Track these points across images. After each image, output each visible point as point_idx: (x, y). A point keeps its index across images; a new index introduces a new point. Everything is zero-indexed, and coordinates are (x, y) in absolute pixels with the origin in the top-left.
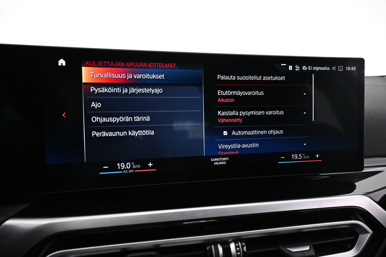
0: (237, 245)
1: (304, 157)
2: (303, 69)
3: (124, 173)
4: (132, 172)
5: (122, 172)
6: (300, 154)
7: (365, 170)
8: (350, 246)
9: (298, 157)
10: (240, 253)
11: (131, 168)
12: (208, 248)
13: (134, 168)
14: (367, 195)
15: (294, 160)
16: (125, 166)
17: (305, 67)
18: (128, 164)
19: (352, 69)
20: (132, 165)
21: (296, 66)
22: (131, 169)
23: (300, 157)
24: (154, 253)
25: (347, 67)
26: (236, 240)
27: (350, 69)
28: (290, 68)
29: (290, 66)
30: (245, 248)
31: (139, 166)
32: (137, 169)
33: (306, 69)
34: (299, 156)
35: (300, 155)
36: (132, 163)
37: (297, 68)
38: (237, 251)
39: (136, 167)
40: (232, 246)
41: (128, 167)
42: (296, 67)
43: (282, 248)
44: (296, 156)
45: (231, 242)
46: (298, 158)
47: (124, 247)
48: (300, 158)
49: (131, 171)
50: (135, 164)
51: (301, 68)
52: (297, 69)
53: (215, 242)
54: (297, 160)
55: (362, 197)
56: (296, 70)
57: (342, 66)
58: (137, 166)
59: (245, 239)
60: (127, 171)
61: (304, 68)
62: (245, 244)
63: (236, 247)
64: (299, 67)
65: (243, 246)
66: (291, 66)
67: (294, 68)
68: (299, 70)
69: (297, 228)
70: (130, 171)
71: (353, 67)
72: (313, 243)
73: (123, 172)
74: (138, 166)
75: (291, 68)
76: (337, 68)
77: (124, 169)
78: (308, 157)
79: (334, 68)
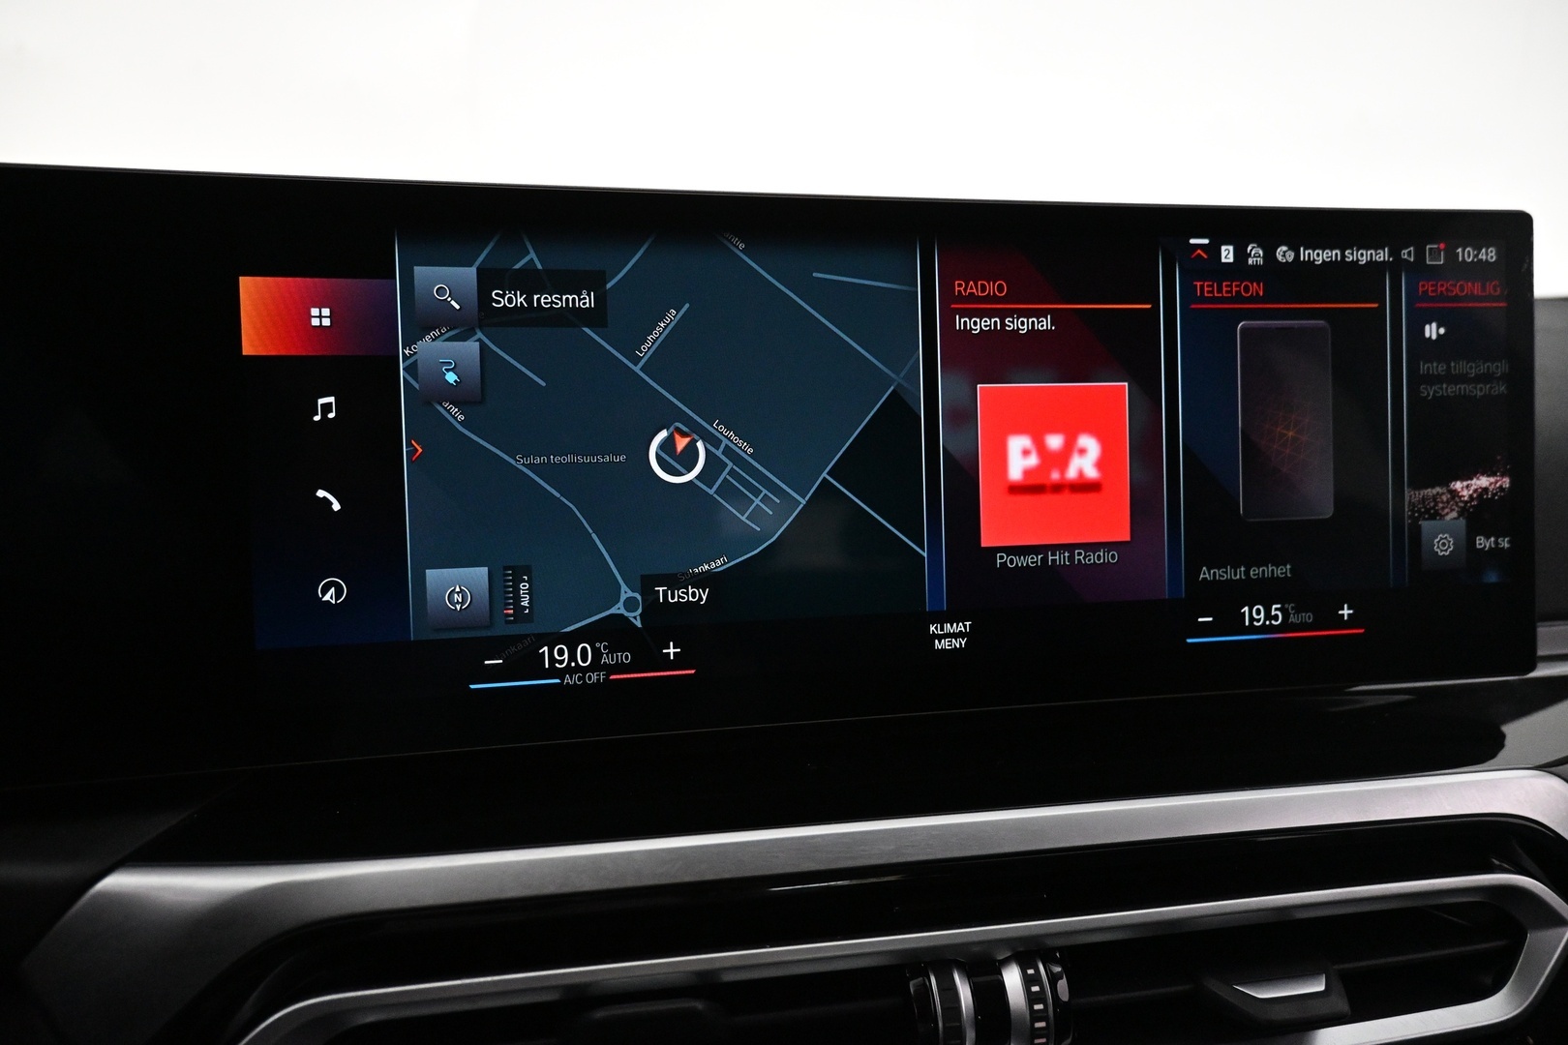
0: (1031, 971)
1: (1292, 619)
2: (1280, 258)
3: (568, 683)
4: (599, 680)
5: (558, 681)
6: (1274, 607)
7: (1542, 672)
8: (1488, 981)
9: (1268, 616)
10: (1046, 1006)
11: (596, 666)
12: (914, 985)
13: (605, 663)
14: (1553, 769)
15: (1252, 630)
16: (572, 657)
17: (1284, 248)
18: (584, 650)
19: (1480, 257)
20: (597, 653)
21: (1249, 248)
22: (592, 668)
23: (1276, 618)
24: (699, 1005)
25: (1460, 250)
26: (1026, 953)
27: (1476, 256)
28: (1224, 254)
29: (1223, 248)
30: (1062, 984)
31: (625, 657)
32: (620, 668)
33: (1290, 256)
34: (1273, 613)
35: (1276, 609)
36: (597, 645)
37: (1256, 254)
38: (1032, 998)
39: (612, 660)
40: (1012, 978)
41: (584, 660)
42: (1251, 251)
43: (1215, 986)
44: (1258, 612)
45: (1005, 962)
46: (1268, 623)
47: (577, 980)
48: (1277, 620)
49: (594, 677)
50: (612, 650)
51: (1269, 255)
52: (1254, 256)
53: (942, 961)
54: (1263, 629)
55: (1532, 777)
56: (1250, 261)
57: (1442, 246)
58: (617, 656)
59: (1060, 949)
60: (579, 679)
61: (1284, 256)
62: (1063, 968)
63: (1028, 981)
64: (1261, 252)
65: (1054, 979)
66: (1231, 248)
67: (1241, 255)
68: (1260, 261)
69: (1271, 905)
70: (590, 678)
71: (1484, 250)
72: (1336, 967)
73: (563, 680)
74: (622, 656)
75: (1231, 256)
76: (1420, 254)
77: (568, 670)
78: (1308, 617)
79: (1407, 254)
